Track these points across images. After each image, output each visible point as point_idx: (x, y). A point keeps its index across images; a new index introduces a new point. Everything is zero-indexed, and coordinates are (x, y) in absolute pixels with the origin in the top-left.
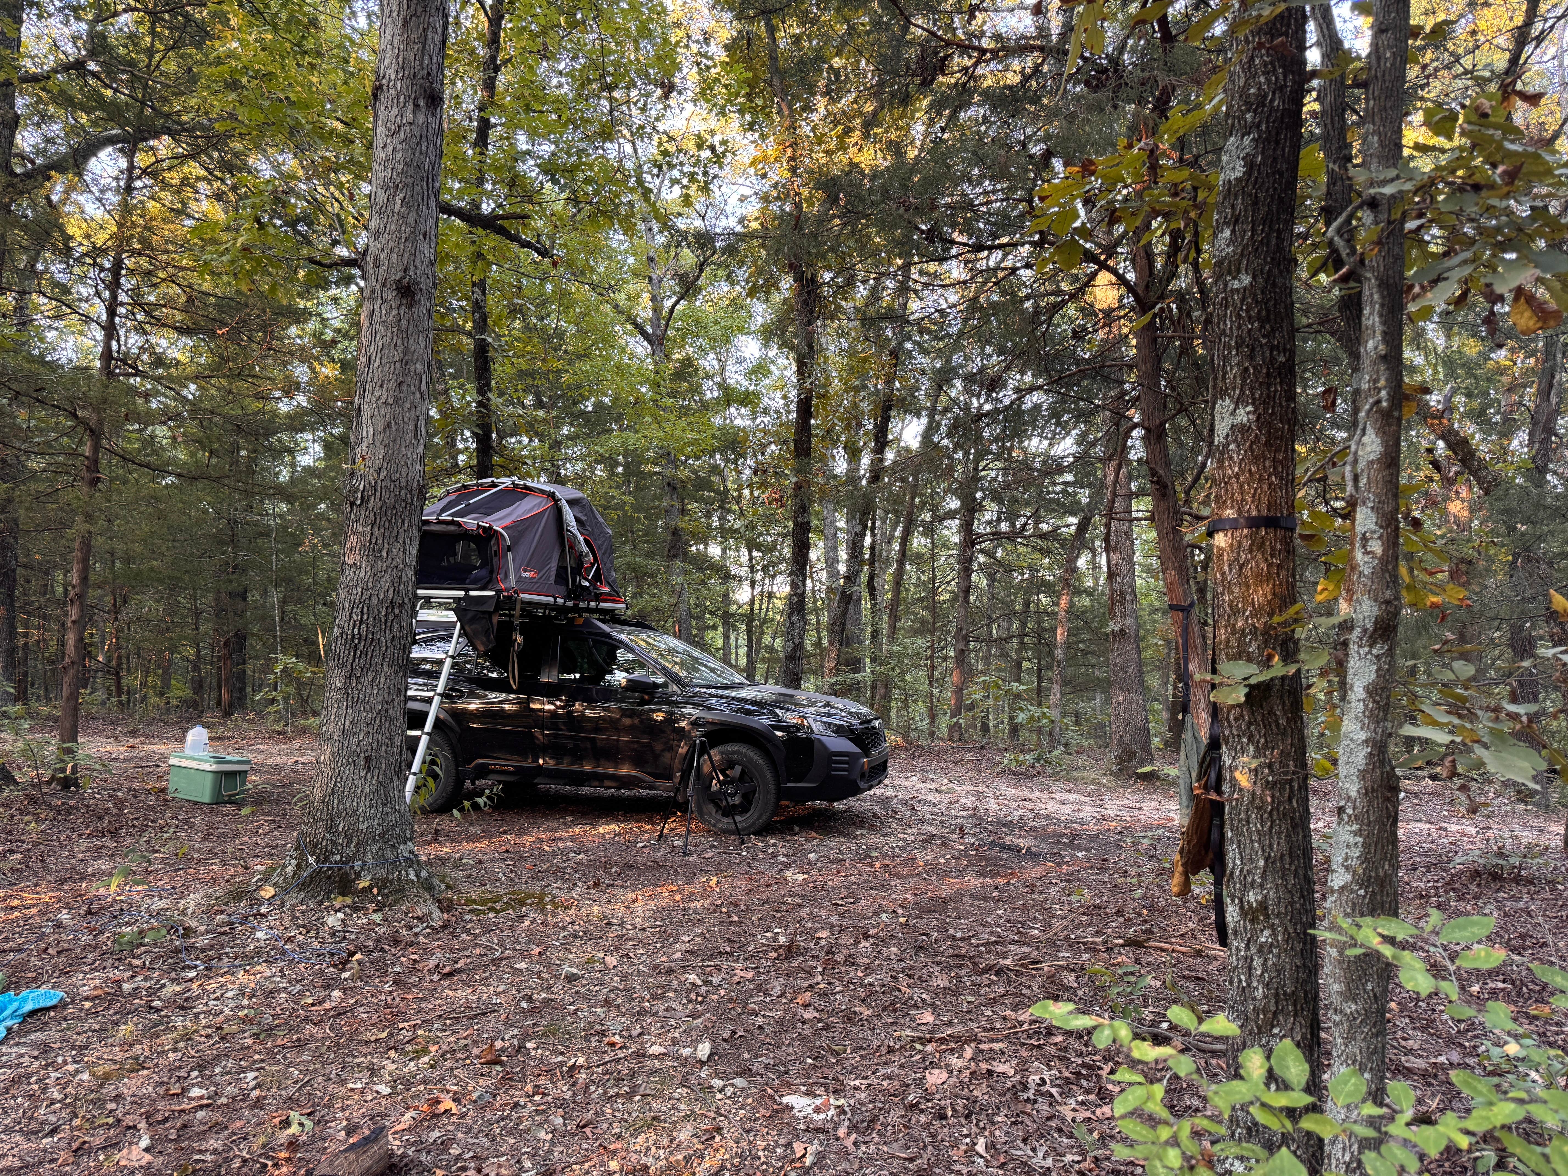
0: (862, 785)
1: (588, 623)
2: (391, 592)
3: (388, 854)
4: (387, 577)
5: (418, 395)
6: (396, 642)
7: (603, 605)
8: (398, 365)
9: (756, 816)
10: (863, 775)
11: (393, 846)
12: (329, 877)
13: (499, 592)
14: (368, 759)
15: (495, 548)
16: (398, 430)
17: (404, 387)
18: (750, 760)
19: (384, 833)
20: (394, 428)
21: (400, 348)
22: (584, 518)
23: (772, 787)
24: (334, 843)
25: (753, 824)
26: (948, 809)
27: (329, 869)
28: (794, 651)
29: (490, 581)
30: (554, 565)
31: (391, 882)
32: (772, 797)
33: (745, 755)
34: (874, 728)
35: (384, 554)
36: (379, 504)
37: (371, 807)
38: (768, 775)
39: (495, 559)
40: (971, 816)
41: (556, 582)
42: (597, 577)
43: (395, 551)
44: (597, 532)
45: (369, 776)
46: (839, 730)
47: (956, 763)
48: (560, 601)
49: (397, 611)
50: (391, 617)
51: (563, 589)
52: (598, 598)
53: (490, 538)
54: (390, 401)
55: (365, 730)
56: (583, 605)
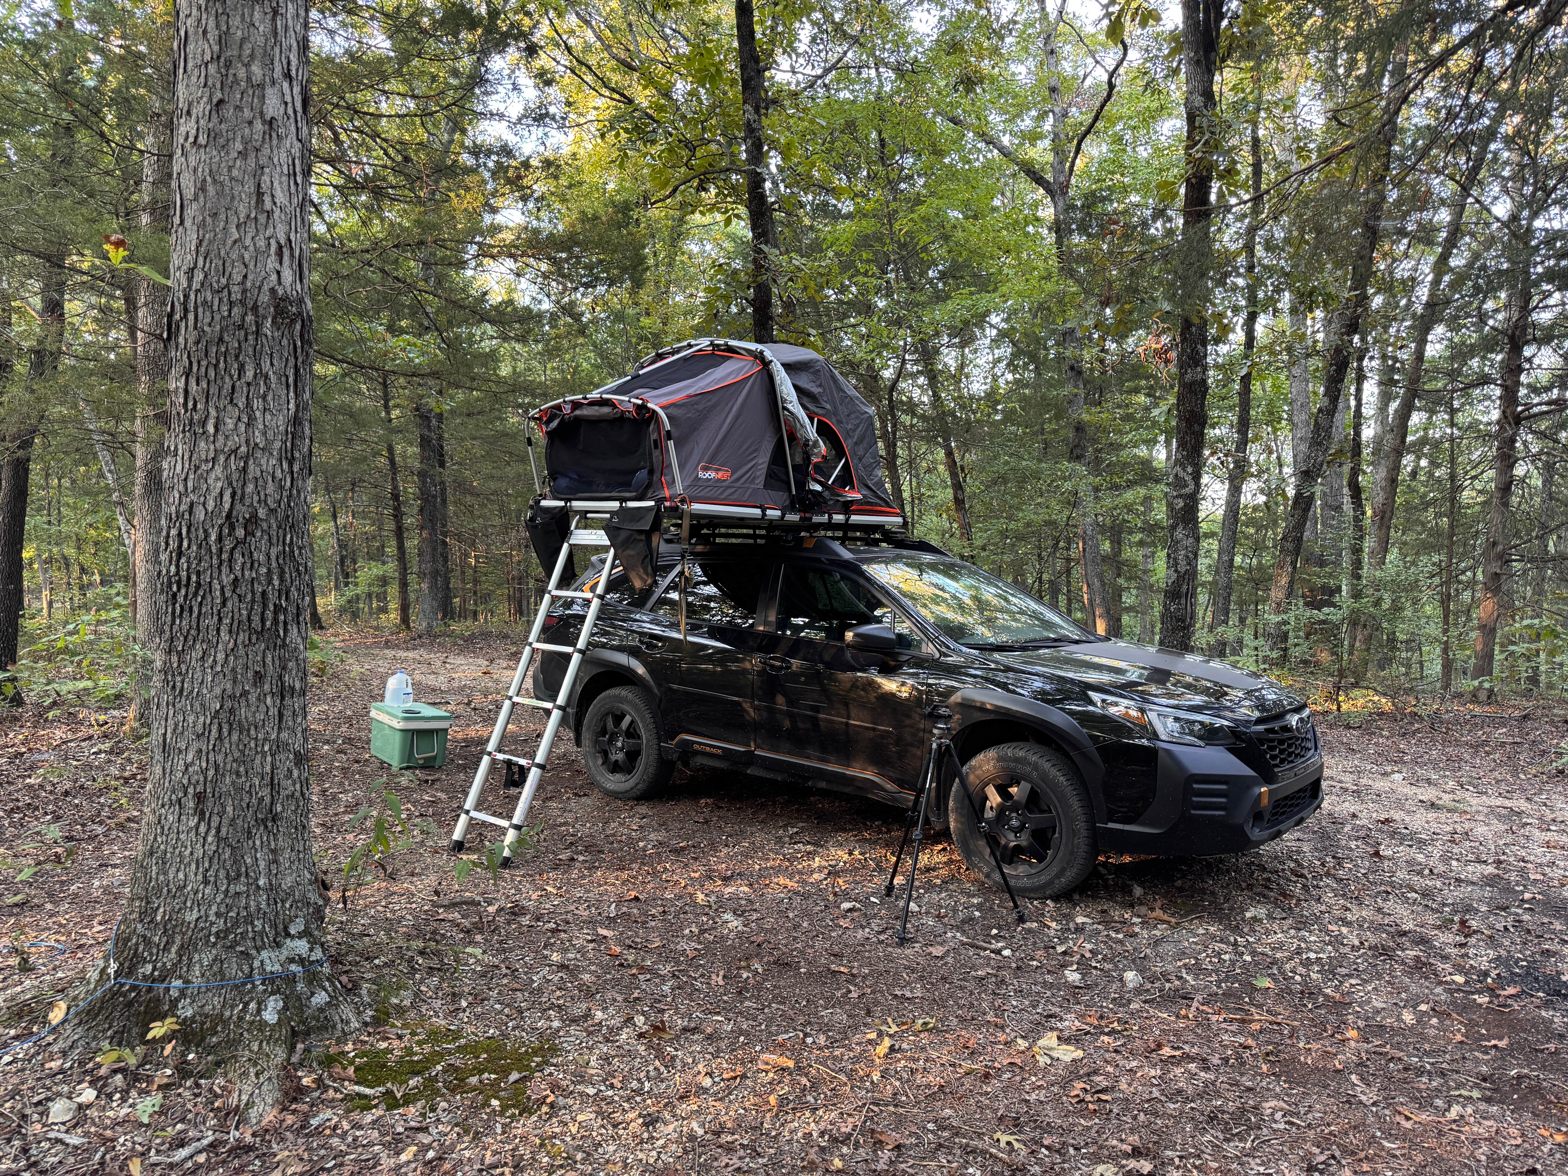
0: (1256, 834)
1: (821, 546)
2: (227, 498)
3: (233, 969)
4: (218, 470)
5: (258, 126)
6: (242, 589)
7: (855, 518)
8: (212, 69)
9: (1054, 870)
10: (1258, 816)
11: (246, 955)
12: (130, 1004)
13: (660, 501)
14: (200, 798)
15: (654, 436)
16: (220, 194)
17: (229, 112)
18: (1044, 776)
19: (227, 931)
20: (211, 190)
21: (212, 35)
22: (816, 390)
23: (1081, 825)
24: (147, 941)
25: (1050, 883)
26: (1446, 859)
27: (133, 988)
28: (1177, 583)
29: (649, 486)
30: (763, 459)
31: (225, 1023)
32: (1081, 843)
33: (1036, 767)
34: (1286, 729)
35: (211, 429)
36: (192, 336)
37: (206, 882)
38: (1075, 804)
39: (656, 453)
40: (1491, 881)
41: (766, 486)
42: (846, 479)
43: (230, 423)
44: (843, 410)
45: (202, 829)
46: (1210, 735)
47: (1476, 747)
48: (774, 514)
49: (240, 533)
50: (228, 544)
51: (782, 497)
52: (847, 508)
53: (648, 422)
54: (202, 140)
55: (195, 746)
56: (816, 519)
